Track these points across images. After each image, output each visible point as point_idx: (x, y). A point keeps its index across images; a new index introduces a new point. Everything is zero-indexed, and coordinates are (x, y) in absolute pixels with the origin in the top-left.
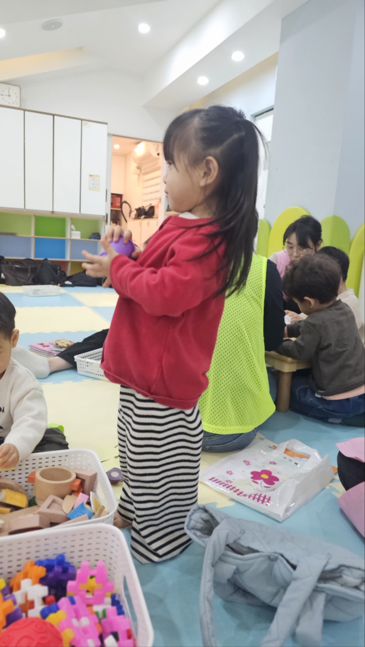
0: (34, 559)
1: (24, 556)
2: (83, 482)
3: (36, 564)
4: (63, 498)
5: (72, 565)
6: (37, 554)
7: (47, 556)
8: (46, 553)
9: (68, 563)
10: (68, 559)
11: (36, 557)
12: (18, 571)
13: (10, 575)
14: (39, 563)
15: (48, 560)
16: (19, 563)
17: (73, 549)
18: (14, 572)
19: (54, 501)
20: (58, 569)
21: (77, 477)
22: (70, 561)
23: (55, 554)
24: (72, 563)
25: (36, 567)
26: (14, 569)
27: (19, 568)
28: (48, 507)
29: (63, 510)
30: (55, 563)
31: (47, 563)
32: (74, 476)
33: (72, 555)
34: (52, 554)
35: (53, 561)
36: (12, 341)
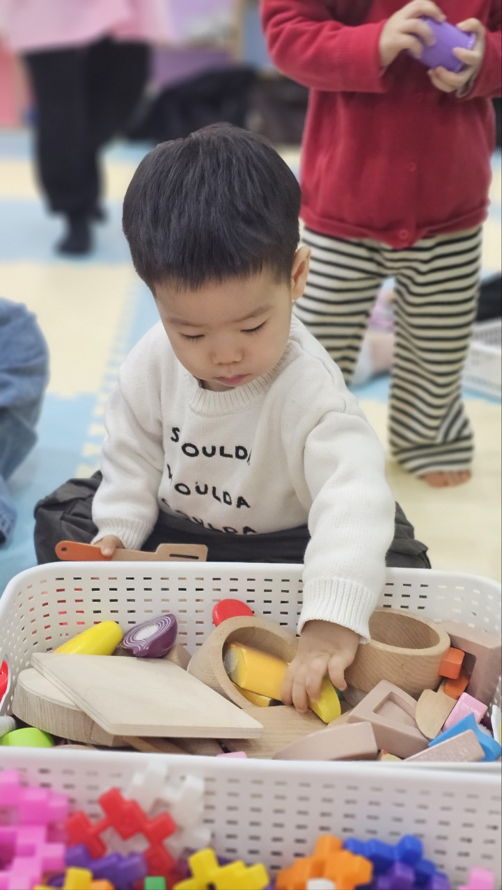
0: (338, 835)
1: (314, 821)
2: (469, 660)
3: (345, 846)
4: (416, 696)
5: (440, 870)
6: (348, 823)
7: (374, 832)
8: (372, 825)
9: (431, 865)
10: (429, 855)
11: (345, 830)
12: (297, 855)
13: (276, 860)
14: (354, 846)
15: (377, 843)
16: (301, 834)
17: (443, 830)
18: (288, 856)
19: (390, 698)
20: (402, 872)
21: (453, 645)
22: (437, 859)
23: (396, 834)
24: (442, 866)
25: (346, 854)
26: (288, 847)
27: (300, 848)
28: (376, 711)
29: (417, 727)
30: (397, 857)
31: (374, 850)
32: (444, 644)
33: (442, 845)
34: (388, 833)
35: (391, 849)
36: (293, 281)
